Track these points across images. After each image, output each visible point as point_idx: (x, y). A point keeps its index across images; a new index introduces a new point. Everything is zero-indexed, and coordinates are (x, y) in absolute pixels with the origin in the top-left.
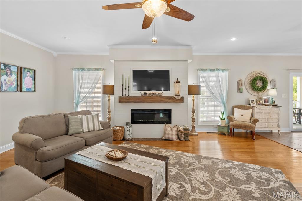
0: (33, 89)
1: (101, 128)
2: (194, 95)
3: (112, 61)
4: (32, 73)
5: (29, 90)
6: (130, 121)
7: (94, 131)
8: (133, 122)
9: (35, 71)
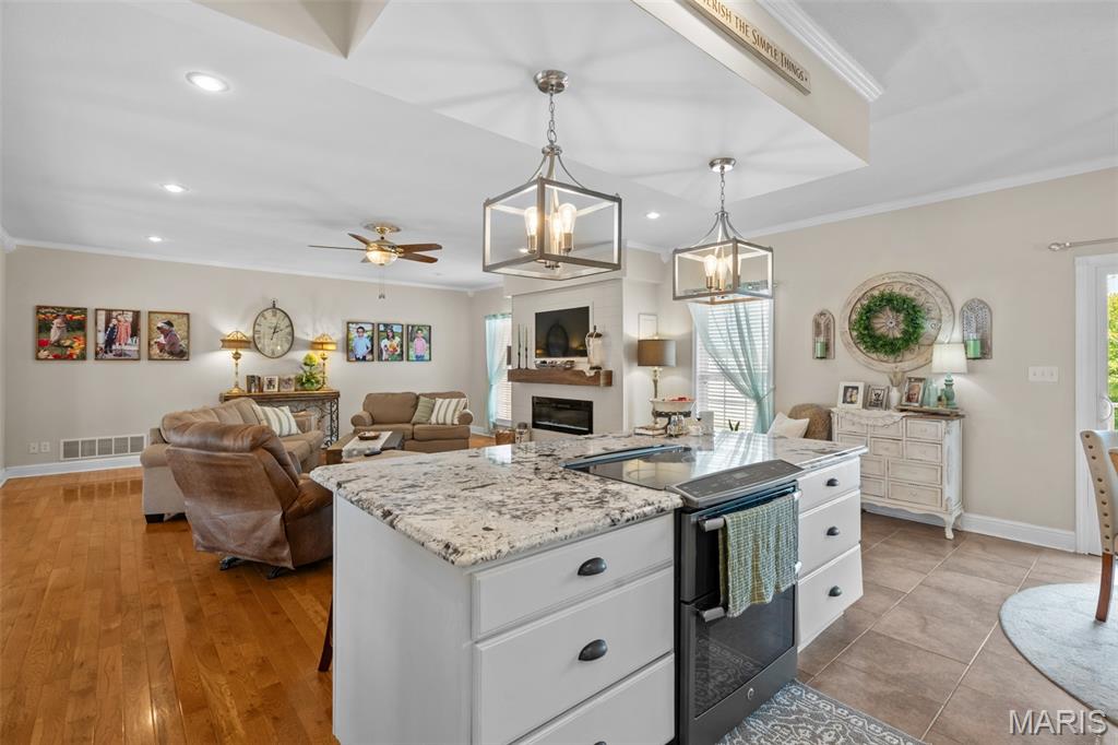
0: (427, 357)
1: (456, 422)
2: (656, 368)
3: (510, 297)
4: (426, 332)
5: (419, 358)
6: (529, 420)
7: (444, 424)
8: (535, 425)
9: (430, 327)
